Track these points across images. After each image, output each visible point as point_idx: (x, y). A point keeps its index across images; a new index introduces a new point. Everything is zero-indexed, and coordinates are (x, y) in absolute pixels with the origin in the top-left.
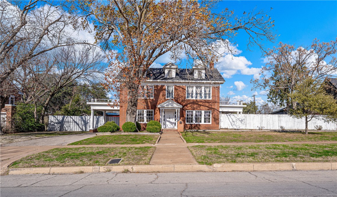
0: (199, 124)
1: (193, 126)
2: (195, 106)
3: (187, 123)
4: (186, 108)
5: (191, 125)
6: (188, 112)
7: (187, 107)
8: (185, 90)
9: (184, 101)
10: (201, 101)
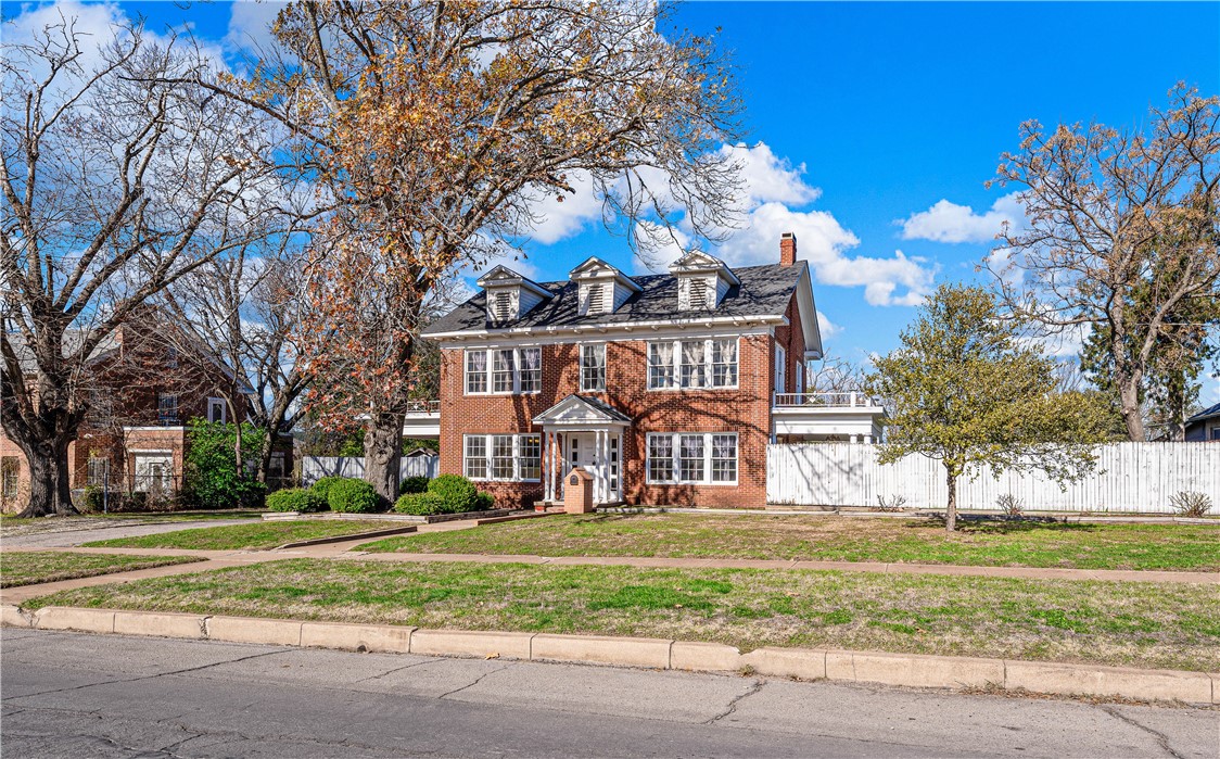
0: (692, 486)
1: (671, 492)
2: (679, 416)
3: (653, 482)
4: (648, 424)
5: (666, 488)
6: (653, 438)
7: (651, 422)
8: (644, 355)
9: (641, 398)
10: (700, 398)
